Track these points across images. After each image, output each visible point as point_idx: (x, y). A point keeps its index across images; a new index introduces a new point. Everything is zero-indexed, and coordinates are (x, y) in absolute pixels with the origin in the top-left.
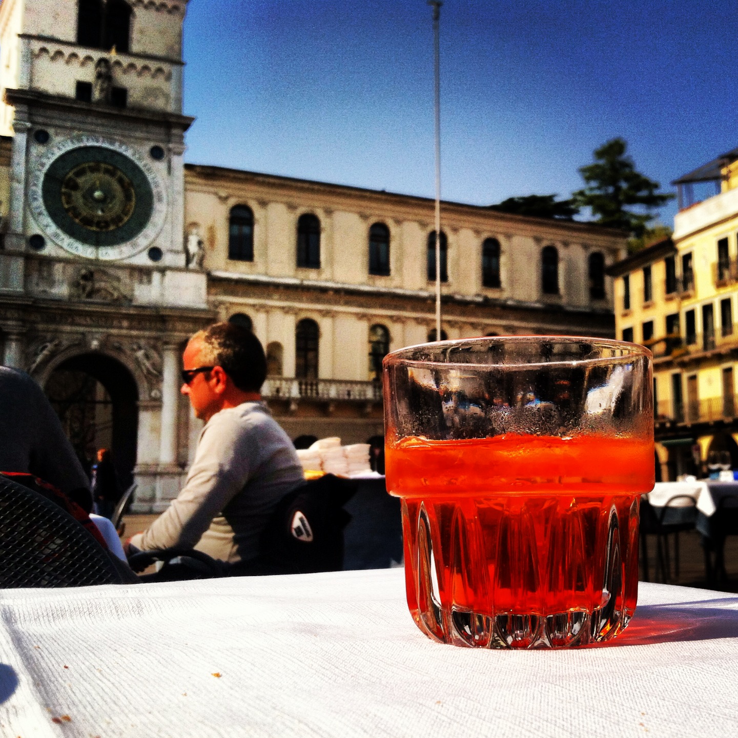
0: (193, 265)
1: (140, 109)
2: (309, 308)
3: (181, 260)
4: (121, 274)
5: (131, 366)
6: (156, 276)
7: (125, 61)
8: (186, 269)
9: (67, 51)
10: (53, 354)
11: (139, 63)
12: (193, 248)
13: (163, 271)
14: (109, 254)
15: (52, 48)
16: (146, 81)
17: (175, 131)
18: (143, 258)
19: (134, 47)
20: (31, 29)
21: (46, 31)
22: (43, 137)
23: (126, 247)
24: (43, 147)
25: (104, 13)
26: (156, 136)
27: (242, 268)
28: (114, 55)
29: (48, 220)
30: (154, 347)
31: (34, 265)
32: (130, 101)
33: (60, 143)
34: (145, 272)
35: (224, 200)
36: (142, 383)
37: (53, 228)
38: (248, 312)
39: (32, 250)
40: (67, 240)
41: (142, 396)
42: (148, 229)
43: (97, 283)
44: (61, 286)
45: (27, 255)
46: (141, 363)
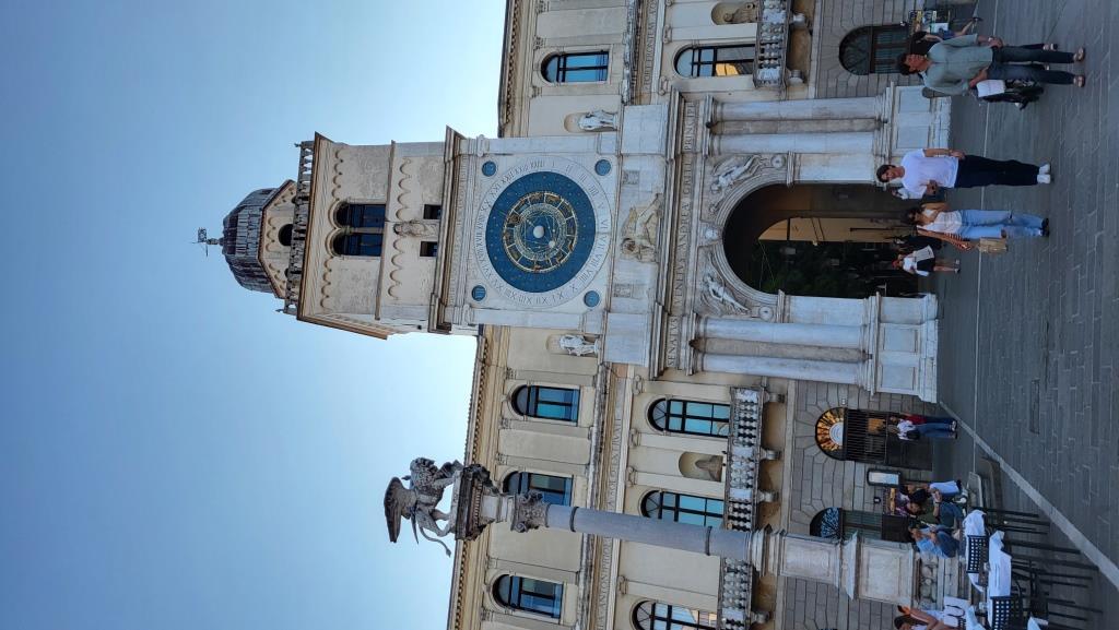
0: (615, 122)
1: (443, 187)
3: (609, 137)
5: (740, 193)
6: (629, 165)
7: (392, 208)
9: (388, 268)
10: (724, 284)
11: (395, 192)
12: (595, 123)
13: (621, 156)
14: (603, 219)
15: (386, 283)
17: (464, 149)
18: (610, 181)
19: (379, 198)
20: (371, 306)
21: (373, 288)
22: (478, 293)
23: (596, 202)
24: (490, 293)
25: (349, 229)
26: (470, 171)
27: (617, 65)
28: (391, 216)
29: (567, 286)
30: (717, 166)
31: (616, 302)
32: (435, 201)
33: (485, 273)
34: (624, 179)
35: (536, 91)
36: (764, 178)
37: (576, 281)
38: (672, 51)
39: (602, 305)
40: (589, 267)
41: (779, 177)
42: (575, 177)
43: (637, 235)
44: (643, 274)
45: (608, 310)
46: (738, 182)
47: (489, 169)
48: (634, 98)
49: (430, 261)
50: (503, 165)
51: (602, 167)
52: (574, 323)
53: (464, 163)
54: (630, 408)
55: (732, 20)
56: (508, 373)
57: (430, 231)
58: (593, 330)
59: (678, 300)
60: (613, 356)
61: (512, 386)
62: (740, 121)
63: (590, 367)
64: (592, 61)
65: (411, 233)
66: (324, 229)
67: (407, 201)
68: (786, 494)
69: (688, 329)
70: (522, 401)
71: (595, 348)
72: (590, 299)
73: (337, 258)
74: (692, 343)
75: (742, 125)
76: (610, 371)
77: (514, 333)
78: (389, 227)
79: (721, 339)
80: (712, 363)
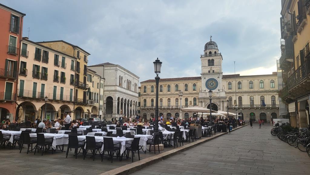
0: (224, 91)
2: (240, 95)
3: (222, 91)
4: (215, 93)
5: (216, 104)
7: (214, 67)
8: (223, 92)
9: (207, 67)
10: (208, 103)
13: (220, 92)
15: (205, 67)
16: (216, 68)
18: (217, 91)
19: (215, 65)
21: (204, 66)
22: (205, 78)
23: (215, 90)
24: (205, 80)
25: (211, 61)
27: (230, 90)
28: (212, 67)
29: (206, 88)
30: (219, 102)
32: (215, 72)
33: (207, 79)
34: (218, 93)
35: (227, 82)
36: (218, 107)
37: (207, 89)
38: (231, 96)
42: (218, 87)
45: (204, 93)
47: (218, 77)
48: (226, 93)
49: (208, 72)
50: (219, 79)
51: (219, 90)
52: (202, 89)
53: (219, 74)
54: (195, 96)
55: (234, 102)
56: (197, 83)
57: (211, 72)
58: (202, 91)
60: (200, 94)
61: (196, 83)
62: (224, 104)
63: (198, 91)
64: (231, 88)
65: (211, 70)
66: (211, 58)
67: (215, 68)
69: (203, 101)
70: (194, 85)
71: (200, 92)
72: (205, 91)
73: (207, 61)
75: (223, 104)
76: (198, 94)
77: (201, 83)
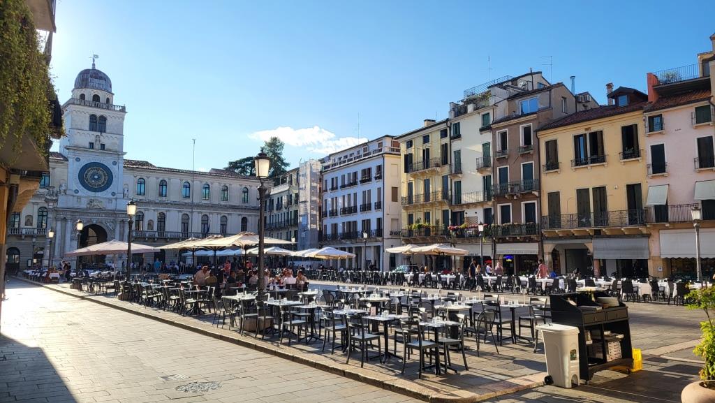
0: (125, 197)
1: (110, 150)
2: (162, 209)
3: (122, 196)
4: (102, 200)
5: (105, 228)
6: (114, 201)
7: (103, 134)
9: (86, 132)
11: (109, 135)
12: (125, 192)
13: (116, 199)
14: (99, 194)
15: (82, 132)
16: (111, 140)
17: (121, 156)
18: (110, 196)
19: (107, 130)
20: (74, 127)
21: (79, 127)
23: (104, 193)
24: (78, 163)
25: (98, 120)
26: (114, 158)
27: (141, 198)
29: (80, 185)
30: (112, 222)
31: (75, 198)
32: (106, 147)
33: (84, 162)
34: (110, 200)
35: (135, 177)
36: (109, 233)
37: (82, 187)
38: (143, 211)
39: (75, 194)
40: (86, 191)
41: (108, 237)
42: (112, 187)
43: (95, 203)
44: (84, 204)
45: (73, 196)
46: (108, 227)
47: (115, 163)
49: (88, 145)
50: (116, 167)
51: (113, 194)
52: (70, 187)
53: (116, 156)
55: (149, 224)
57: (97, 146)
58: (68, 192)
59: (76, 214)
62: (124, 227)
64: (142, 191)
65: (96, 141)
66: (98, 112)
67: (106, 139)
68: (23, 241)
69: (68, 217)
71: (63, 193)
72: (77, 191)
73: (88, 116)
74: (65, 218)
75: (122, 228)
77: (66, 170)
78: (99, 134)
79: (66, 224)
80: (59, 224)
